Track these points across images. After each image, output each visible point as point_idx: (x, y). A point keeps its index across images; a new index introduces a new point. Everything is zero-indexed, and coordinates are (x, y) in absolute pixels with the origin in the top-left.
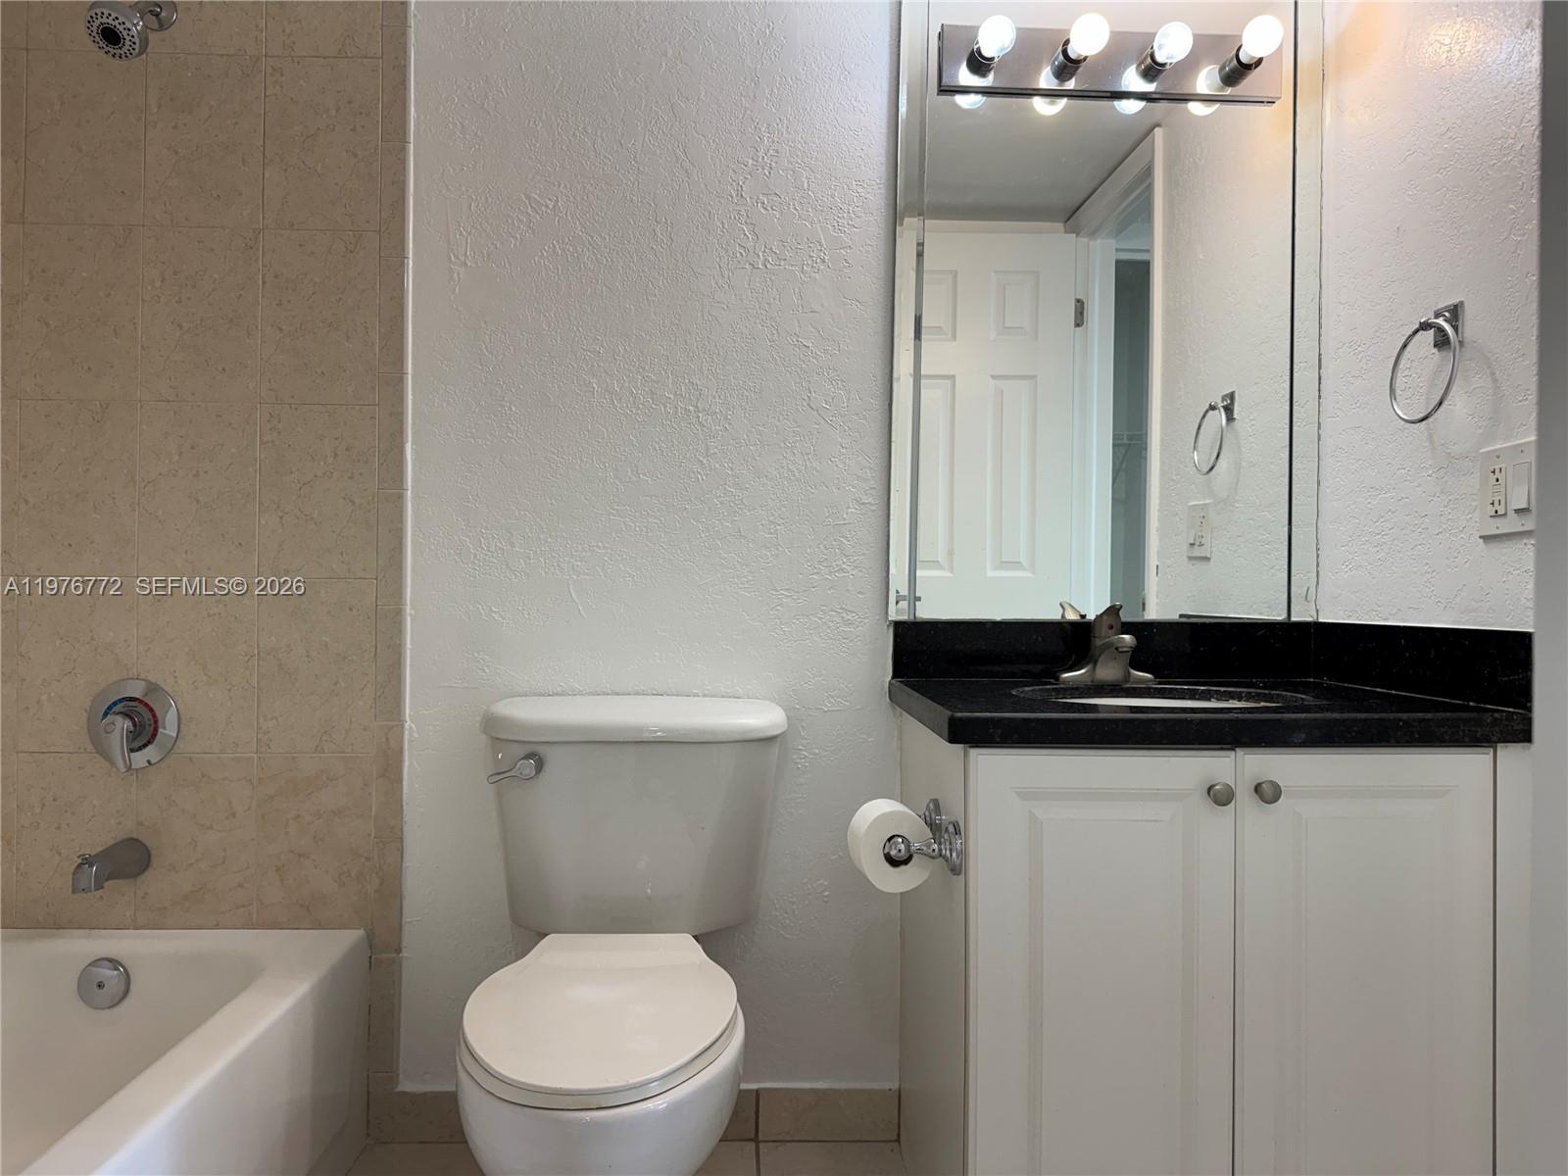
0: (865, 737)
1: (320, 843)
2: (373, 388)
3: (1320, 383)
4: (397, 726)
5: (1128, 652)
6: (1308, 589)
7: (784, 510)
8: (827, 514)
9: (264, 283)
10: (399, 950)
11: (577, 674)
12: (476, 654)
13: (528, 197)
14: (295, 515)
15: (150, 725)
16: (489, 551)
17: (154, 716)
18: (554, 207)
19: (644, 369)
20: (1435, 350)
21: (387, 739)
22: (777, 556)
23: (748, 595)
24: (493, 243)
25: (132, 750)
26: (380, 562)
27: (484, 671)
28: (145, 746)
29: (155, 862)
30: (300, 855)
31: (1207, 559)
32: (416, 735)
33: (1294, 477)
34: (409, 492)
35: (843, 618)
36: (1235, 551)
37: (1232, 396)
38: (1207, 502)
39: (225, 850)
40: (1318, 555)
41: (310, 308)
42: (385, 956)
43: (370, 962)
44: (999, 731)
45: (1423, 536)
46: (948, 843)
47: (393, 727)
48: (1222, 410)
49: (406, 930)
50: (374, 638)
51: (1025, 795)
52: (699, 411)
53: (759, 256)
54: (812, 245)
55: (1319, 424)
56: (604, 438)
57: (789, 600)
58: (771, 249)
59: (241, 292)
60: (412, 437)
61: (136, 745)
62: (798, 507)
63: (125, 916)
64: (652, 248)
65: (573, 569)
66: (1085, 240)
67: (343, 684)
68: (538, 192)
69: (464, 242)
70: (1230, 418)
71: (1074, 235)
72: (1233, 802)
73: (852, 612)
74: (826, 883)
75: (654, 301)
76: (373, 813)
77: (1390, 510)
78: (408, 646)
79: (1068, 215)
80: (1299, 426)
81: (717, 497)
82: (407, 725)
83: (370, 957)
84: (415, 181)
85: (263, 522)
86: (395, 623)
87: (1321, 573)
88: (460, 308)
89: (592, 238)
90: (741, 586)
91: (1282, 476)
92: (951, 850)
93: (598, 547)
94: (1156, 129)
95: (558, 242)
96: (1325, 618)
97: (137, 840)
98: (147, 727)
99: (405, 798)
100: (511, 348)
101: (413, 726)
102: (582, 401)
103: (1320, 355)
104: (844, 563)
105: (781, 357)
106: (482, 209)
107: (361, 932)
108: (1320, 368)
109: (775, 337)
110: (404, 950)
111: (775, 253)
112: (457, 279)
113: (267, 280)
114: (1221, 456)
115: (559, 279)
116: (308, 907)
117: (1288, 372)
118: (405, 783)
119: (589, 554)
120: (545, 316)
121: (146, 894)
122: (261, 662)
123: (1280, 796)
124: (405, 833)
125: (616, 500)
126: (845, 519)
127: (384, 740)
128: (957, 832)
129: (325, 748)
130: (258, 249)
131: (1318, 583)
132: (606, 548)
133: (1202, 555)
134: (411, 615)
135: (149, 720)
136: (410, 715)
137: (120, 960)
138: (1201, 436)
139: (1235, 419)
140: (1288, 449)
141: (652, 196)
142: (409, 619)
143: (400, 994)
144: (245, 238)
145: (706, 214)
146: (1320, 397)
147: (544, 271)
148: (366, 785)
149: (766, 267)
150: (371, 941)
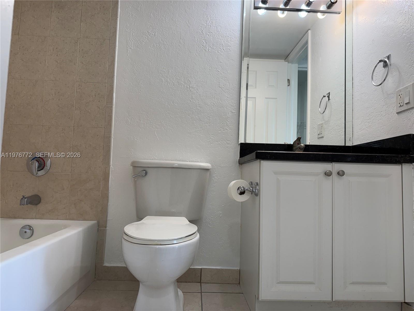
0: (232, 174)
1: (86, 197)
2: (106, 79)
3: (353, 84)
4: (108, 167)
5: (303, 149)
6: (350, 138)
7: (212, 113)
8: (223, 115)
9: (79, 51)
10: (106, 227)
11: (156, 155)
12: (130, 149)
13: (148, 32)
14: (84, 111)
15: (43, 164)
16: (134, 122)
17: (44, 162)
18: (154, 34)
19: (176, 76)
20: (383, 68)
21: (106, 170)
22: (210, 125)
23: (202, 135)
24: (138, 43)
25: (38, 171)
26: (106, 123)
27: (132, 153)
28: (41, 170)
29: (42, 201)
30: (81, 200)
31: (323, 137)
32: (113, 169)
33: (346, 110)
34: (114, 106)
35: (227, 142)
36: (330, 134)
37: (329, 93)
38: (323, 122)
39: (61, 198)
40: (353, 129)
41: (91, 58)
42: (102, 228)
43: (98, 230)
44: (269, 156)
45: (381, 117)
46: (255, 188)
47: (107, 167)
48: (327, 97)
49: (108, 222)
50: (103, 144)
51: (276, 173)
52: (190, 87)
53: (207, 48)
54: (221, 45)
55: (353, 95)
56: (165, 93)
57: (212, 137)
58: (210, 46)
59: (73, 54)
60: (115, 92)
61: (39, 169)
62: (216, 113)
63: (33, 215)
64: (179, 45)
65: (156, 127)
66: (290, 64)
67: (94, 155)
68: (150, 31)
69: (131, 43)
70: (329, 99)
71: (287, 62)
72: (332, 176)
73: (229, 141)
74: (221, 212)
75: (179, 59)
76: (101, 189)
77: (372, 112)
78: (112, 146)
79: (286, 57)
80: (347, 96)
81: (194, 110)
82: (111, 167)
83: (98, 229)
84: (119, 27)
85: (76, 112)
86: (109, 140)
87: (354, 134)
88: (129, 59)
89: (164, 42)
90: (200, 133)
91: (343, 111)
92: (256, 190)
93: (163, 122)
94: (309, 31)
95: (155, 43)
96: (355, 144)
97: (38, 195)
98: (42, 165)
99: (109, 186)
100: (142, 70)
101: (113, 167)
102: (160, 84)
103: (353, 77)
104: (227, 128)
105: (212, 74)
106: (136, 35)
107: (96, 222)
108: (353, 80)
109: (211, 69)
110: (107, 227)
111: (211, 47)
112: (129, 52)
113: (80, 51)
114: (326, 109)
115: (155, 52)
116: (82, 215)
117: (344, 84)
118: (110, 182)
119: (160, 124)
120: (151, 62)
121: (39, 210)
122: (73, 149)
123: (344, 175)
124: (109, 195)
125: (168, 110)
126: (228, 116)
127: (105, 170)
128: (257, 184)
129: (89, 172)
130: (78, 43)
131: (353, 136)
132: (165, 122)
133: (321, 136)
134: (113, 138)
135: (43, 163)
136: (112, 164)
137: (32, 226)
138: (321, 104)
139: (330, 99)
140: (344, 103)
141: (180, 32)
142: (112, 139)
143: (106, 239)
144: (75, 40)
145: (194, 37)
146: (353, 88)
147: (151, 51)
148: (99, 182)
149: (209, 51)
150: (99, 225)
